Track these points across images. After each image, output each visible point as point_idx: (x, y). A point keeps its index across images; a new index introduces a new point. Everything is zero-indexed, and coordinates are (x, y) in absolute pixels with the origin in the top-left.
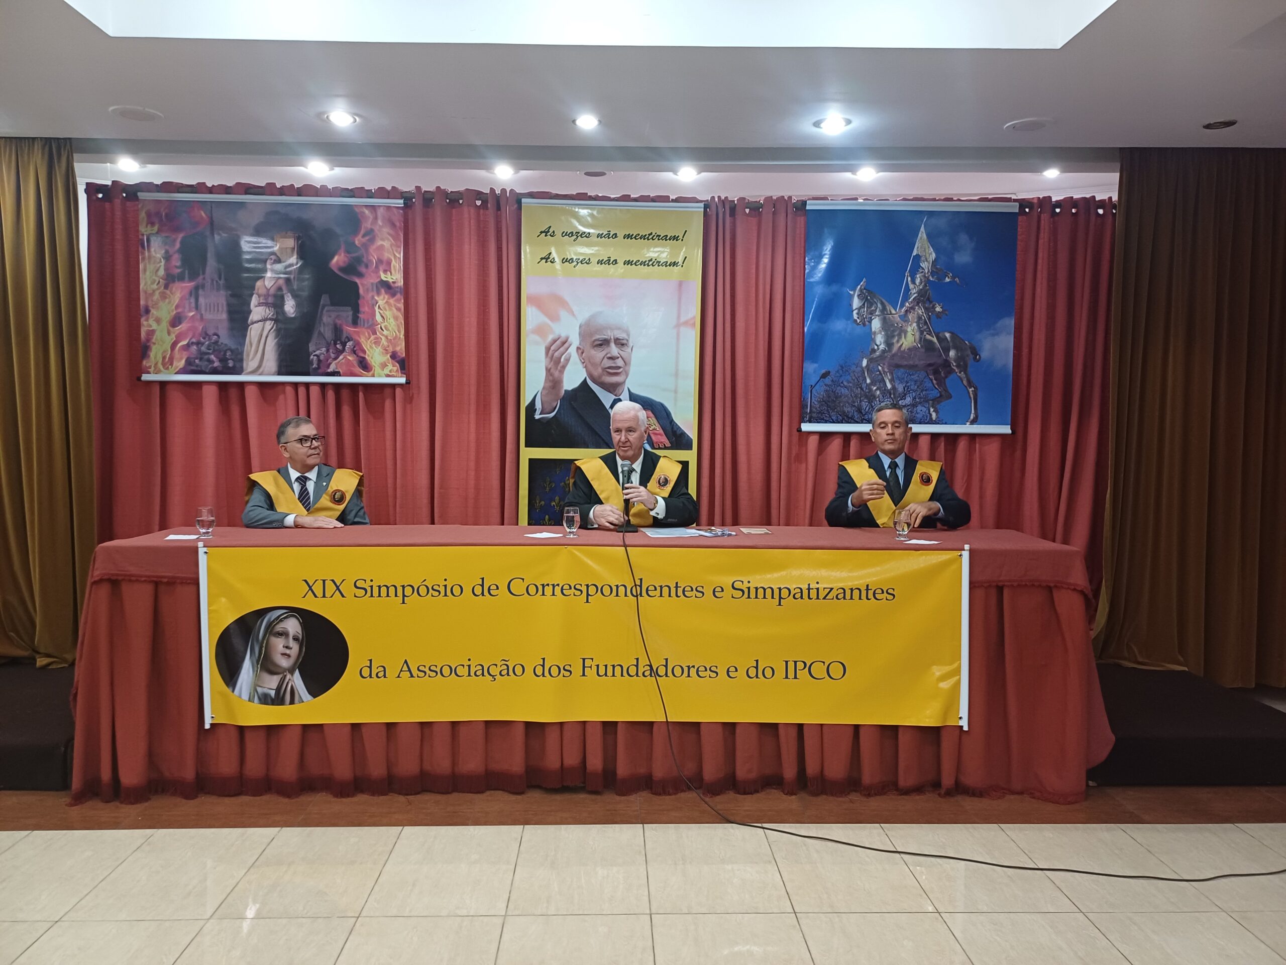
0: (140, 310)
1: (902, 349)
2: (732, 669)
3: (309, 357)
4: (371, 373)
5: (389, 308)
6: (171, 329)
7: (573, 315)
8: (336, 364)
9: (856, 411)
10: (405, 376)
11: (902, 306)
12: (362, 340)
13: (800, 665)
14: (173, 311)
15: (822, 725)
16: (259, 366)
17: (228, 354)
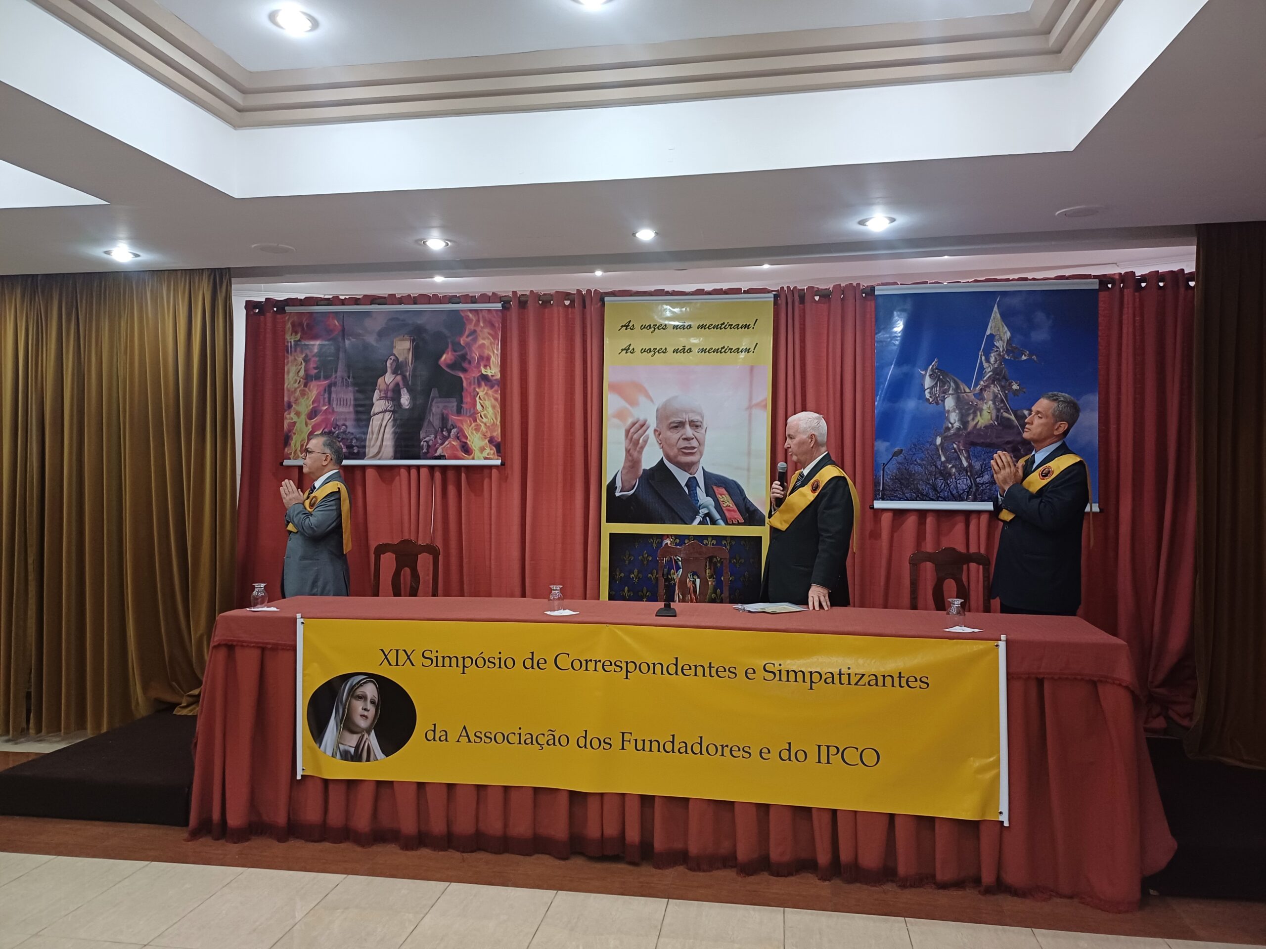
0: (284, 405)
1: (978, 427)
2: (765, 750)
3: (421, 442)
4: (471, 456)
5: (488, 398)
6: (308, 421)
7: (652, 401)
8: (442, 448)
9: (931, 489)
10: (500, 458)
11: (976, 384)
12: (465, 427)
13: (833, 750)
14: (310, 406)
15: (856, 812)
16: (379, 452)
17: (353, 442)
